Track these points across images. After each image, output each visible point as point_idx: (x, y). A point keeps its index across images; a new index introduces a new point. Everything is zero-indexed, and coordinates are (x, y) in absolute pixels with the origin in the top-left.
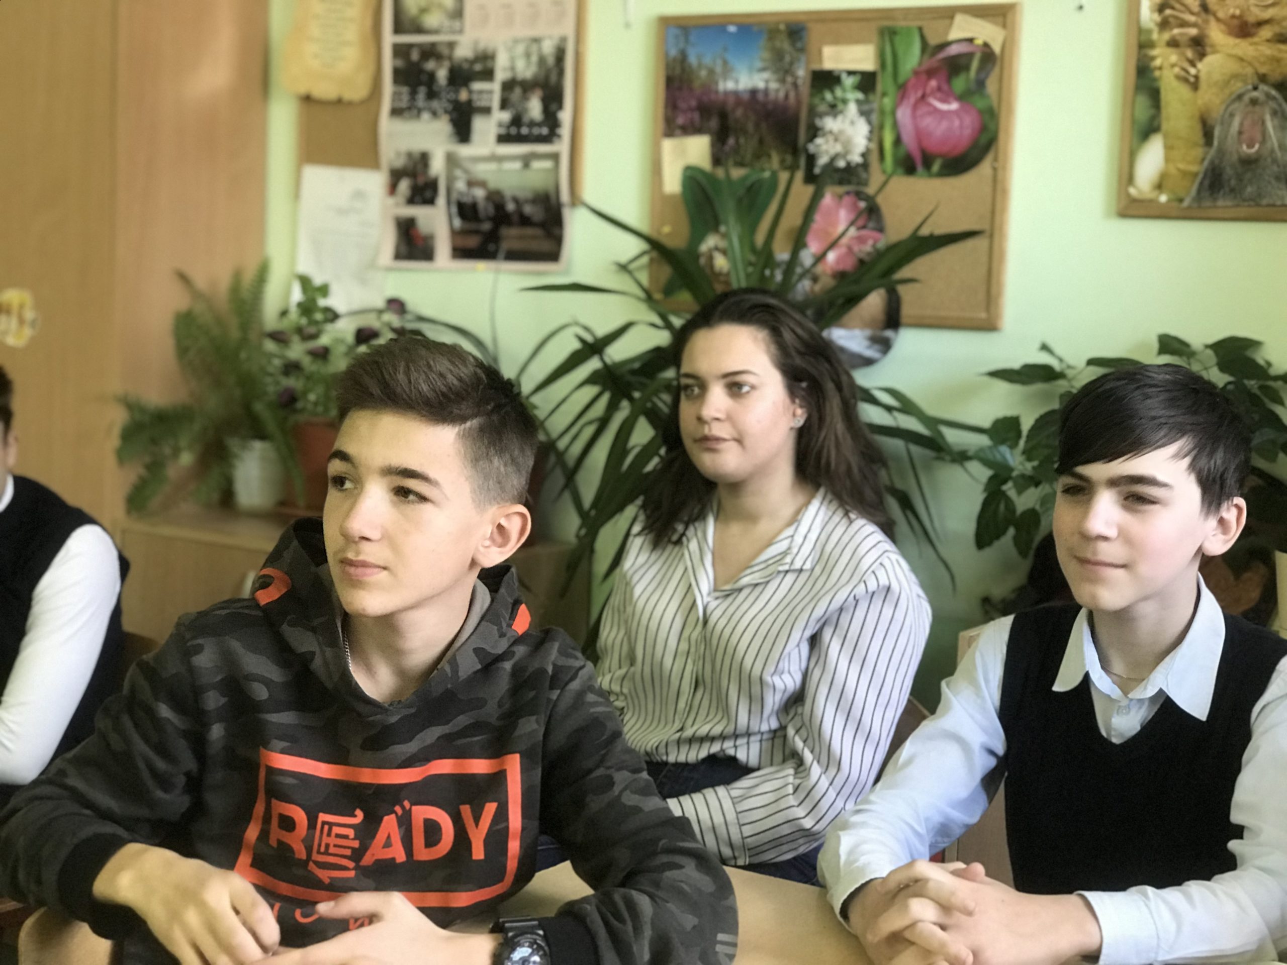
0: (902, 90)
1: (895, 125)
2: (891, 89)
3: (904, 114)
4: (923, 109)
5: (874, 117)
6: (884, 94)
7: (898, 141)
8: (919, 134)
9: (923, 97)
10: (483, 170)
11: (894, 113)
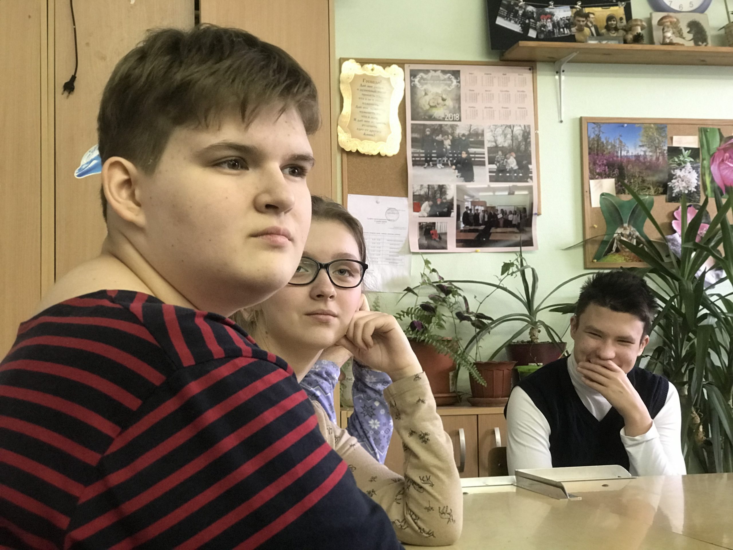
0: (713, 157)
1: (710, 173)
2: (707, 157)
3: (714, 168)
4: (723, 167)
5: (700, 170)
6: (703, 160)
7: (713, 181)
8: (722, 177)
9: (723, 160)
10: (482, 196)
11: (710, 168)
